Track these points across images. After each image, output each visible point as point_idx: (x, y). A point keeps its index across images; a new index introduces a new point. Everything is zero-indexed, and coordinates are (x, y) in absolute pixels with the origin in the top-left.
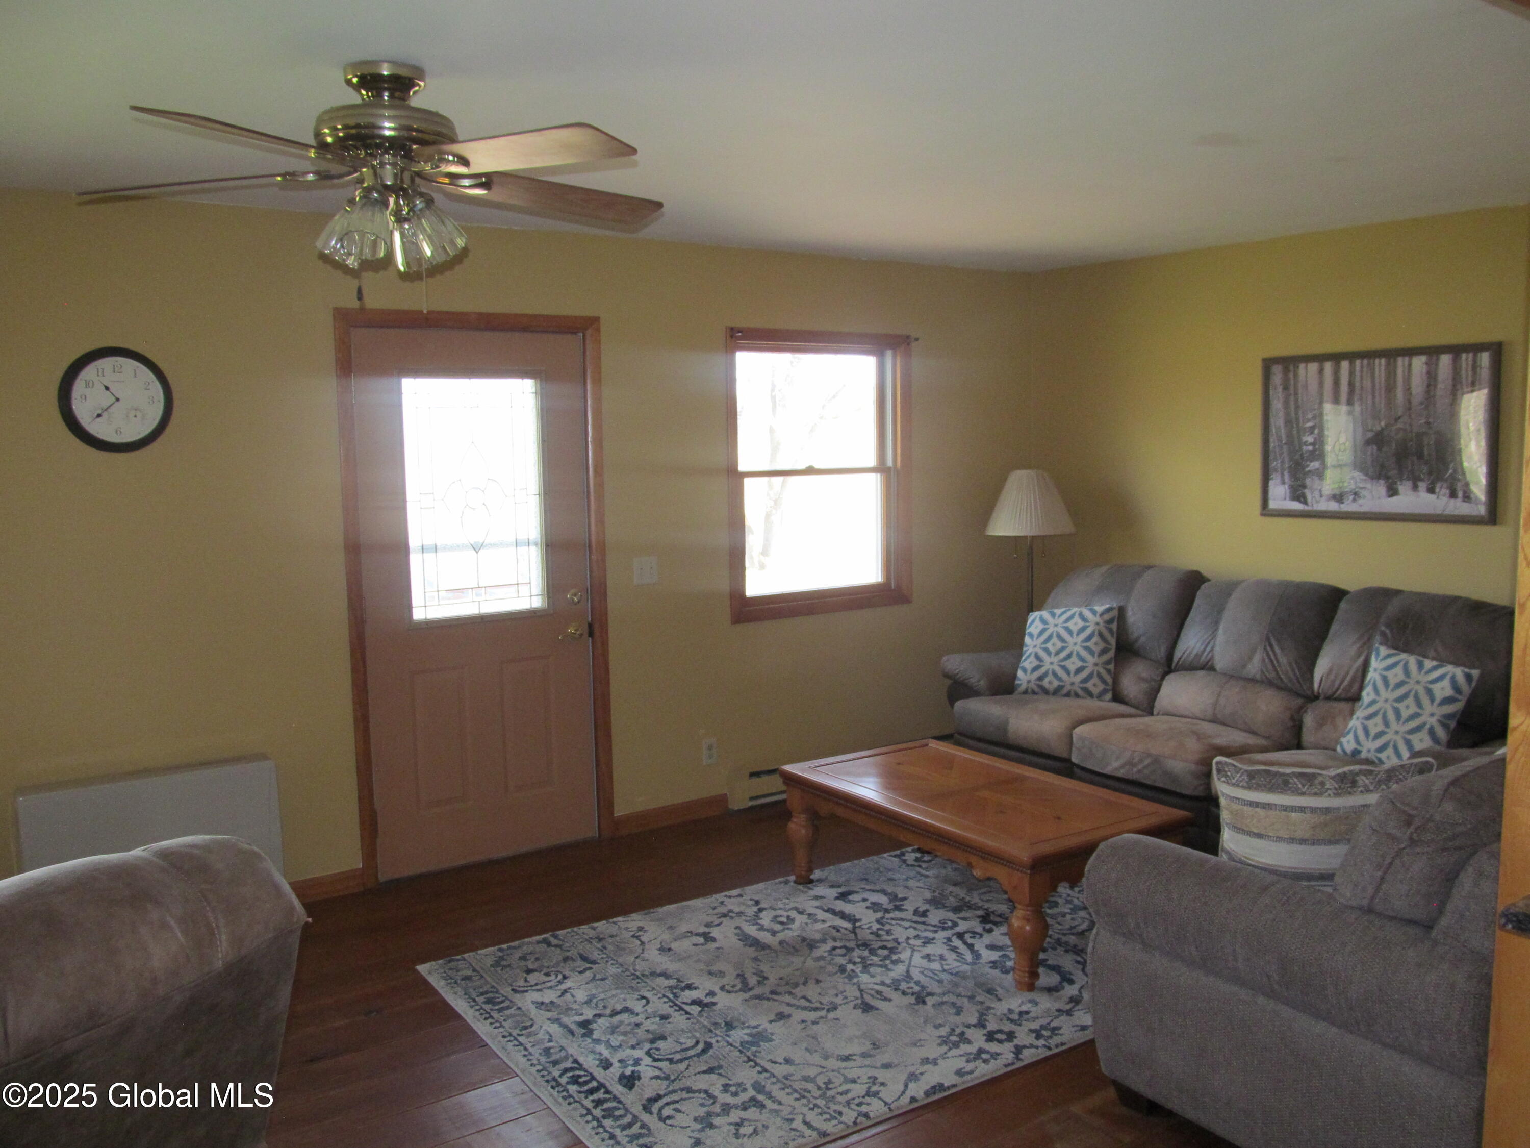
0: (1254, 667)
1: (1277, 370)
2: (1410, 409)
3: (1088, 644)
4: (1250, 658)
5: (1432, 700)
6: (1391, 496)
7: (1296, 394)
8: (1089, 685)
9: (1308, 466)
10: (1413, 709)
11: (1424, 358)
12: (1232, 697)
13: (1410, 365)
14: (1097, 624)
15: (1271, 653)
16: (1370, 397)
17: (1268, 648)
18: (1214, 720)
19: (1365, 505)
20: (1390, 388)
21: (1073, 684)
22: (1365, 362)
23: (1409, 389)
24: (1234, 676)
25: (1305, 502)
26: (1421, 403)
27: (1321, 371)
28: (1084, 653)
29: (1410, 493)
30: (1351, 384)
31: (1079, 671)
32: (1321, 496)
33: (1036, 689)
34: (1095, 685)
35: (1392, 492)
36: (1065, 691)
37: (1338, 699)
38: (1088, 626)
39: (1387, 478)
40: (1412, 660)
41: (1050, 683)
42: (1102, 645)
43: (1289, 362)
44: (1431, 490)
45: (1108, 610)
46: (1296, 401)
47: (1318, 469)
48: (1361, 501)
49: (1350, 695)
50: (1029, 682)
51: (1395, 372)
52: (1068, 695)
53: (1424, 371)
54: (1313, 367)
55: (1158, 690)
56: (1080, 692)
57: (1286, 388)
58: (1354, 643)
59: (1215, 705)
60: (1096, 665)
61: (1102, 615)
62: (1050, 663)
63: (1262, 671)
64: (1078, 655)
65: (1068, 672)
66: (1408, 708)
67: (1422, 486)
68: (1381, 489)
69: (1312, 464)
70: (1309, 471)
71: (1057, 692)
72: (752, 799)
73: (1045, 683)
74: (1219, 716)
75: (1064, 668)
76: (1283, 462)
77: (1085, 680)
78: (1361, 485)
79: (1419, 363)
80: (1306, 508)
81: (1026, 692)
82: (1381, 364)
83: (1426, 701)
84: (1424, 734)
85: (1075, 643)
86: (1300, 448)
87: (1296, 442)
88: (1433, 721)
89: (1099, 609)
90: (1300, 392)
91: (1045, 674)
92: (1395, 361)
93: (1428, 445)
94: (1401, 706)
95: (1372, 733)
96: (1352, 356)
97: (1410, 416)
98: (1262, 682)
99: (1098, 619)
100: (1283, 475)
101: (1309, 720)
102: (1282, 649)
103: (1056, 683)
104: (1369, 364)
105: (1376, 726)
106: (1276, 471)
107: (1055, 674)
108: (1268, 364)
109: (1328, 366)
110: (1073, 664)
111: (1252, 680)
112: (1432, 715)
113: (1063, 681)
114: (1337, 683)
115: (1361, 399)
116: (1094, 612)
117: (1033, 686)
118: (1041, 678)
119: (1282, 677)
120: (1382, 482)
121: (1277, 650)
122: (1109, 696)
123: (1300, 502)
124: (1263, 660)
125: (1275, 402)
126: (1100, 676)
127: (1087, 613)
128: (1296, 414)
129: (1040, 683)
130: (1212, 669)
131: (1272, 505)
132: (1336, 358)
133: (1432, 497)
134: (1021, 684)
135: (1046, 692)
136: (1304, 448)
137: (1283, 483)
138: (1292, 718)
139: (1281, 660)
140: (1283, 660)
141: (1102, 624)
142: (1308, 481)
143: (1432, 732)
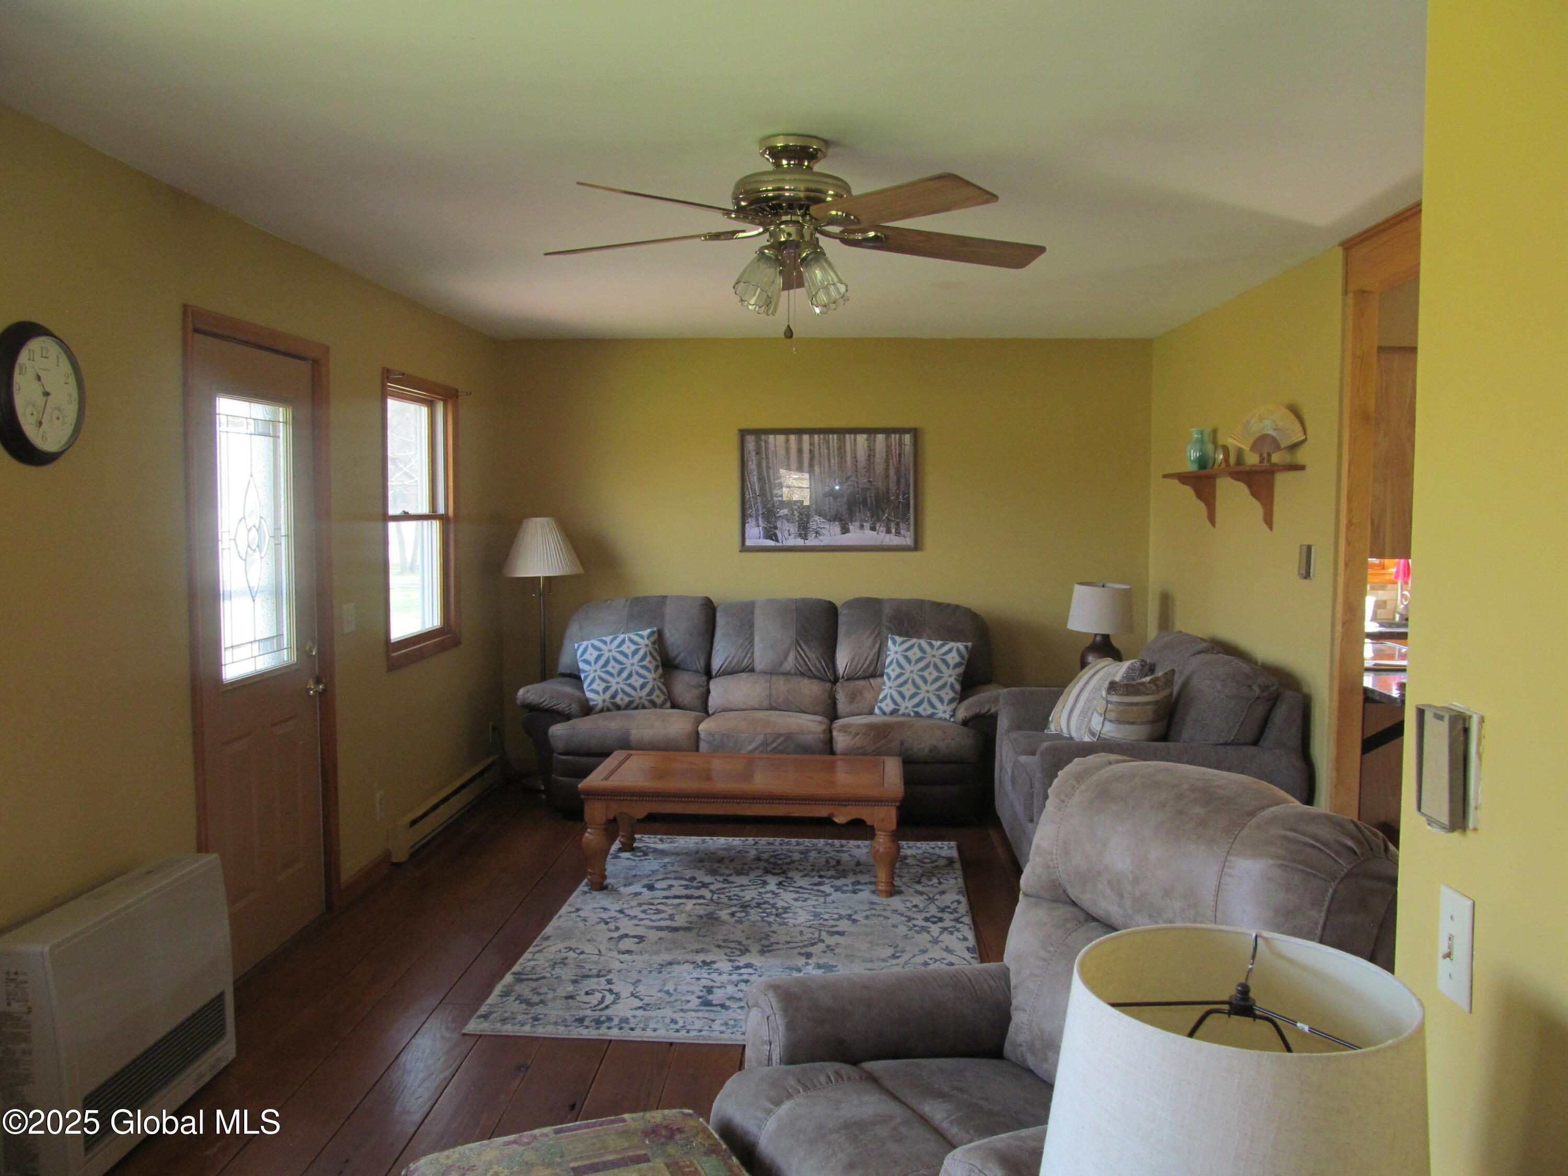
0: (790, 663)
1: (750, 439)
2: (856, 471)
3: (644, 663)
4: (786, 658)
5: (948, 665)
6: (843, 533)
7: (767, 458)
8: (654, 697)
9: (778, 512)
10: (935, 674)
11: (865, 436)
12: (781, 686)
13: (855, 440)
14: (647, 645)
15: (801, 652)
16: (826, 462)
17: (799, 649)
18: (771, 708)
19: (825, 540)
20: (842, 457)
21: (641, 698)
22: (822, 436)
23: (855, 457)
24: (773, 672)
25: (777, 540)
26: (865, 467)
27: (787, 441)
28: (643, 672)
29: (858, 530)
30: (811, 452)
31: (643, 686)
32: (790, 535)
33: (611, 706)
34: (658, 697)
35: (845, 530)
36: (634, 705)
37: (858, 679)
38: (640, 649)
39: (841, 520)
40: (923, 643)
41: (622, 699)
42: (654, 663)
43: (758, 433)
44: (873, 529)
45: (652, 633)
46: (768, 463)
47: (787, 515)
48: (821, 538)
49: (867, 674)
50: (604, 701)
51: (845, 446)
52: (636, 708)
53: (866, 445)
54: (781, 438)
55: (708, 692)
56: (646, 704)
57: (758, 453)
58: (868, 638)
59: (770, 696)
60: (654, 679)
61: (648, 637)
62: (616, 683)
63: (796, 666)
64: (638, 673)
65: (635, 689)
66: (931, 674)
67: (867, 525)
68: (836, 528)
69: (782, 511)
70: (780, 516)
71: (628, 706)
72: (411, 847)
73: (618, 700)
74: (774, 705)
75: (630, 685)
76: (757, 510)
77: (650, 694)
78: (822, 526)
79: (862, 439)
80: (778, 544)
81: (602, 711)
82: (833, 438)
83: (943, 667)
84: (947, 689)
85: (633, 663)
86: (772, 500)
87: (769, 495)
88: (952, 680)
89: (646, 633)
90: (770, 457)
91: (616, 693)
92: (844, 437)
93: (871, 496)
94: (926, 674)
95: (907, 696)
96: (811, 432)
97: (857, 476)
98: (796, 674)
99: (647, 642)
100: (757, 520)
101: (841, 697)
102: (810, 648)
103: (627, 699)
104: (824, 439)
105: (908, 690)
106: (751, 516)
107: (623, 691)
108: (743, 433)
109: (793, 438)
110: (637, 681)
111: (787, 674)
112: (950, 676)
113: (632, 697)
114: (859, 666)
115: (820, 463)
116: (642, 637)
117: (608, 704)
118: (613, 697)
119: (812, 668)
120: (837, 523)
121: (807, 650)
122: (669, 704)
123: (772, 540)
124: (796, 658)
125: (750, 463)
126: (659, 688)
127: (636, 638)
128: (768, 473)
129: (614, 701)
130: (752, 670)
131: (748, 543)
132: (799, 432)
133: (874, 533)
134: (596, 705)
135: (618, 708)
136: (775, 499)
137: (758, 526)
138: (830, 697)
139: (809, 655)
140: (812, 656)
141: (650, 646)
142: (779, 524)
143: (952, 687)
